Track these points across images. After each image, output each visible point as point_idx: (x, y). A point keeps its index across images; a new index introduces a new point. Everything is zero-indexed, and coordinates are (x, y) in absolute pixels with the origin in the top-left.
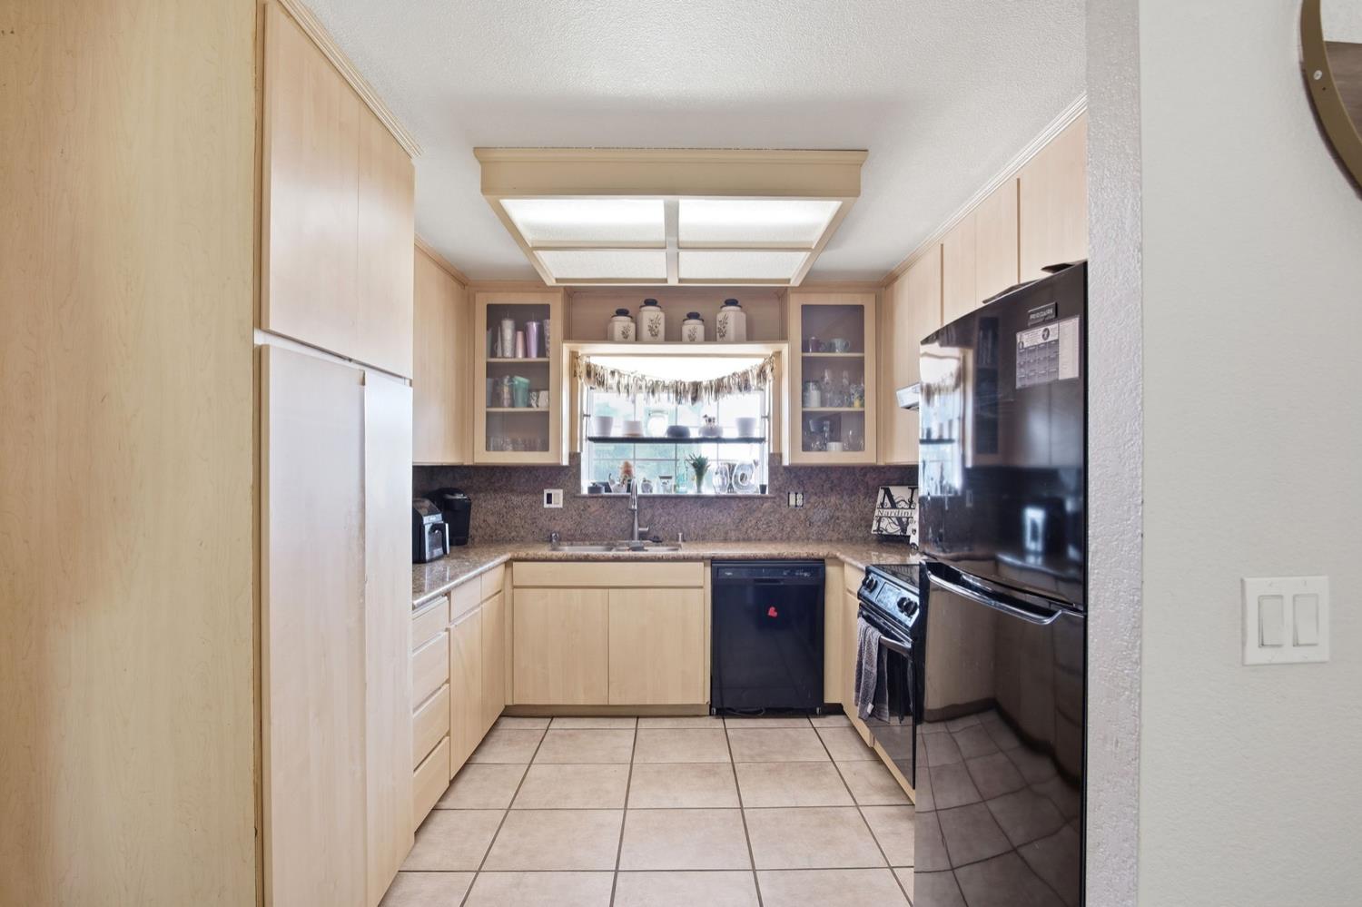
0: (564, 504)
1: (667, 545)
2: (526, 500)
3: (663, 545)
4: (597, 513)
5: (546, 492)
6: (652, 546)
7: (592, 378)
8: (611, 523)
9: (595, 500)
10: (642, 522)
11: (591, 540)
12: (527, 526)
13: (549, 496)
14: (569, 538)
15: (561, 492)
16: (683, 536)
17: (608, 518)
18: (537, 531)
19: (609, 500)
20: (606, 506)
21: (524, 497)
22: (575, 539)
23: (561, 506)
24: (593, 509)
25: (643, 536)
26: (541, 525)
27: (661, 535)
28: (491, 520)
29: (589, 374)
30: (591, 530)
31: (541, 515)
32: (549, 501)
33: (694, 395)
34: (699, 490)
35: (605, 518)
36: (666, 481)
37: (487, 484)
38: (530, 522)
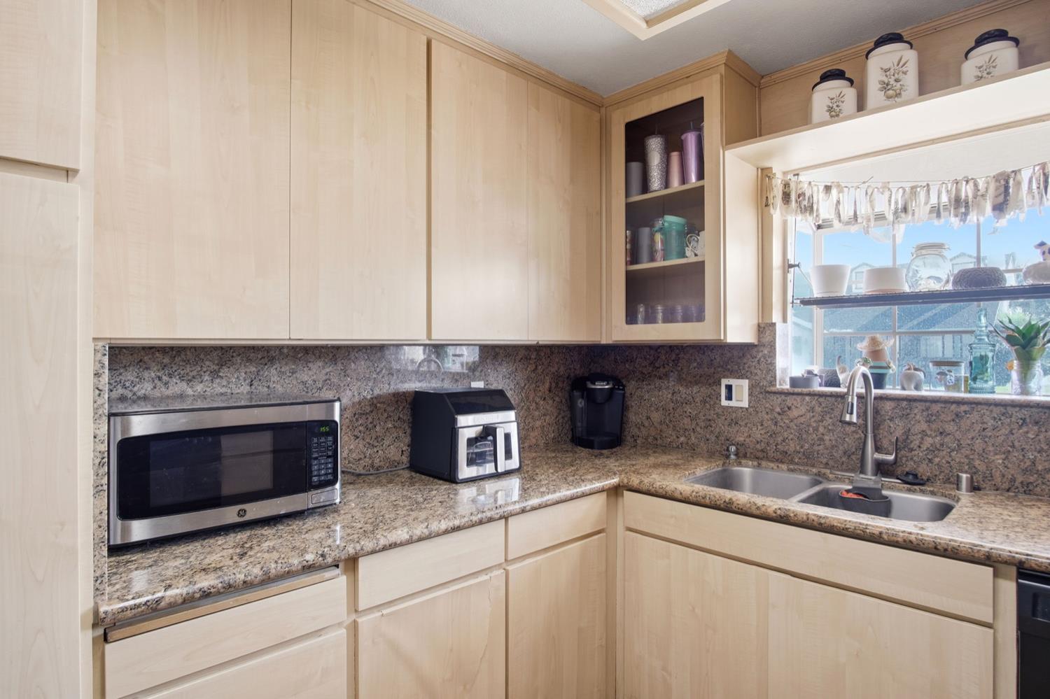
0: (750, 402)
1: (933, 493)
2: (698, 392)
3: (923, 492)
4: (802, 420)
5: (724, 382)
6: (900, 490)
7: (793, 204)
8: (826, 438)
9: (799, 398)
10: (885, 443)
11: (792, 462)
12: (698, 429)
13: (729, 388)
14: (760, 455)
15: (745, 383)
16: (971, 480)
17: (821, 430)
18: (713, 438)
19: (821, 400)
20: (818, 409)
21: (695, 389)
22: (768, 459)
23: (745, 404)
24: (795, 413)
25: (882, 469)
26: (718, 430)
27: (924, 470)
28: (656, 417)
29: (786, 197)
30: (792, 447)
31: (718, 414)
32: (729, 398)
33: (1001, 199)
34: (1025, 390)
35: (816, 429)
36: (945, 369)
37: (651, 369)
38: (703, 424)
